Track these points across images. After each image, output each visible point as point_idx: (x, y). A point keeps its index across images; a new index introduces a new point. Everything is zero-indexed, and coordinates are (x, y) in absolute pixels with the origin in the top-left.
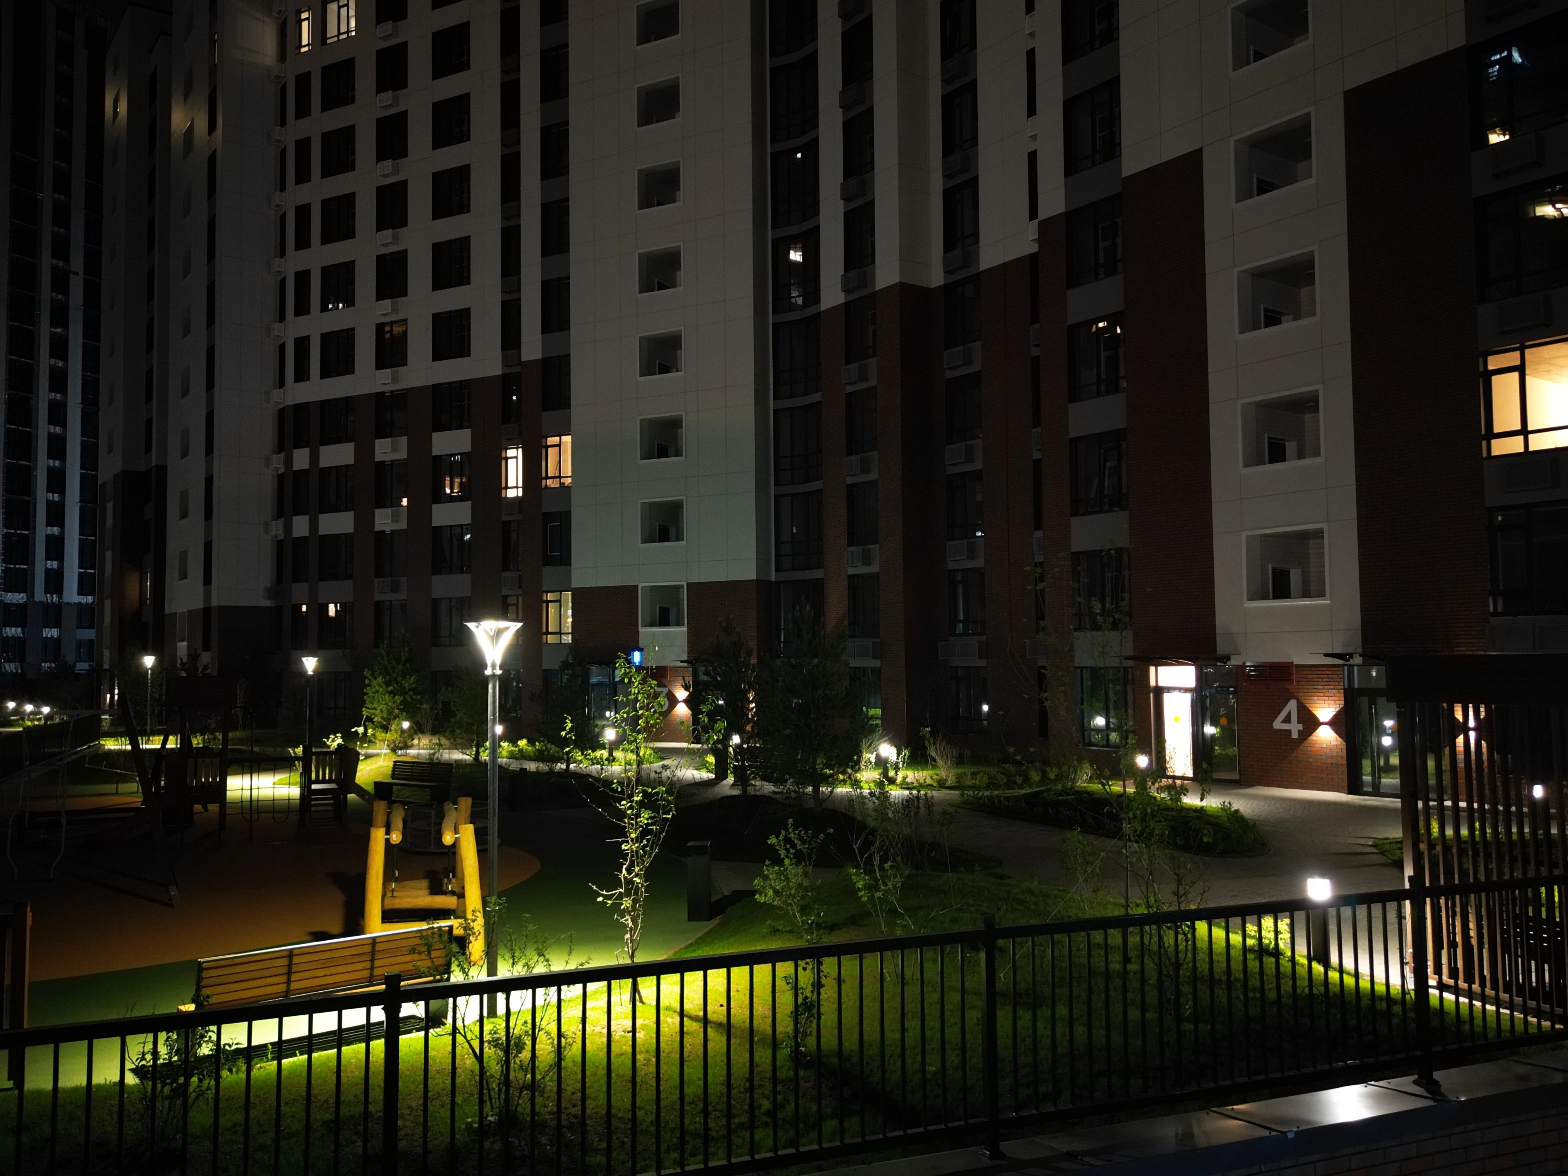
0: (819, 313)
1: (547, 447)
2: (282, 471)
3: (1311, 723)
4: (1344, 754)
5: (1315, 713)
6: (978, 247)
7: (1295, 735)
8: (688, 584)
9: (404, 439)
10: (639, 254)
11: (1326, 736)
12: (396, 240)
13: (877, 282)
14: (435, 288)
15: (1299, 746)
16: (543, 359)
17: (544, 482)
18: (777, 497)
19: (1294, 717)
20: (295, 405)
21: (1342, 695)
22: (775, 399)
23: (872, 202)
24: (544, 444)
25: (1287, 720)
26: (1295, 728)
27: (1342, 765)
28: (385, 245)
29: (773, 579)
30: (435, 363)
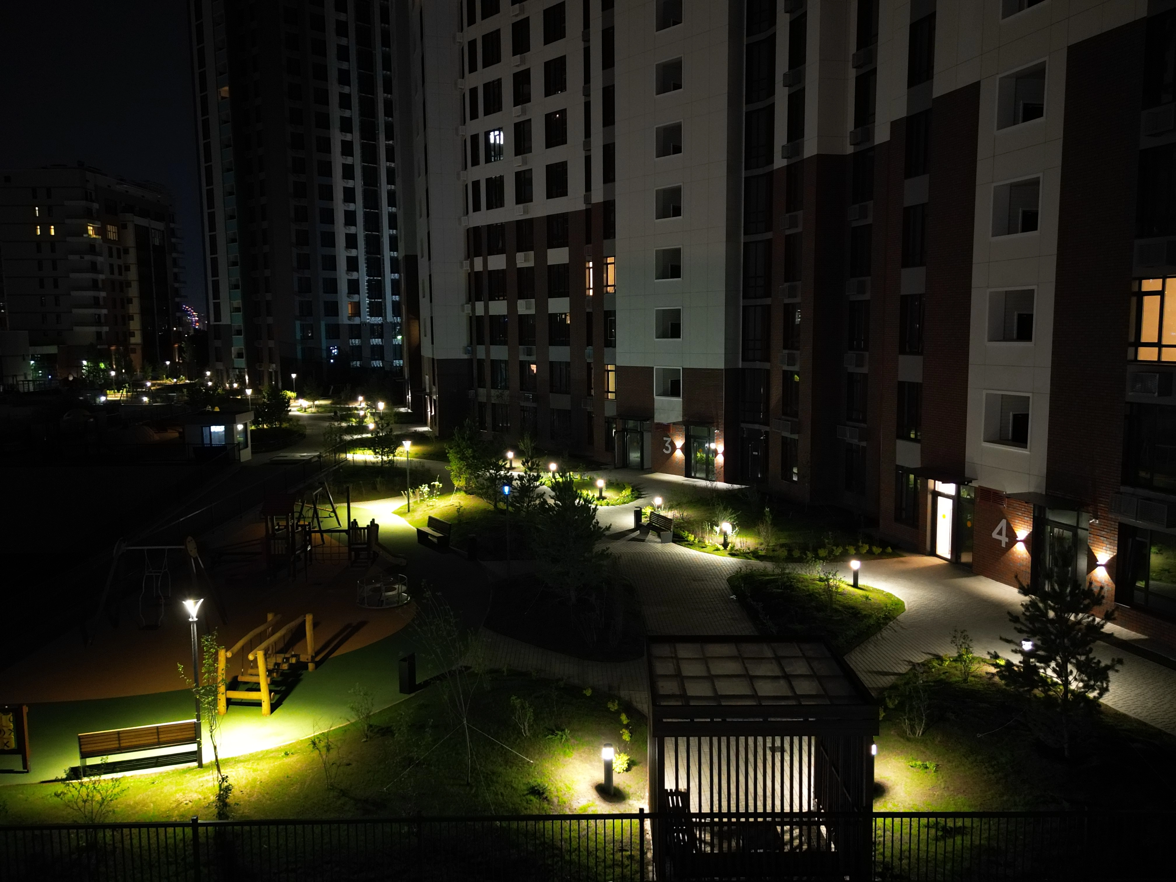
0: (772, 171)
1: (607, 264)
2: (469, 271)
3: (1013, 539)
4: (1030, 565)
5: (1016, 532)
6: (874, 126)
7: (1004, 545)
8: (683, 368)
9: (532, 253)
10: (656, 128)
11: (1020, 550)
12: (524, 112)
13: (805, 152)
14: (547, 147)
15: (1005, 553)
16: (604, 202)
17: (605, 289)
18: (744, 307)
19: (1004, 532)
20: (474, 227)
21: (1032, 522)
22: (745, 234)
23: (804, 89)
24: (605, 262)
25: (1000, 533)
26: (1004, 539)
27: (1028, 573)
28: (519, 116)
29: (740, 367)
30: (549, 200)
